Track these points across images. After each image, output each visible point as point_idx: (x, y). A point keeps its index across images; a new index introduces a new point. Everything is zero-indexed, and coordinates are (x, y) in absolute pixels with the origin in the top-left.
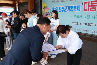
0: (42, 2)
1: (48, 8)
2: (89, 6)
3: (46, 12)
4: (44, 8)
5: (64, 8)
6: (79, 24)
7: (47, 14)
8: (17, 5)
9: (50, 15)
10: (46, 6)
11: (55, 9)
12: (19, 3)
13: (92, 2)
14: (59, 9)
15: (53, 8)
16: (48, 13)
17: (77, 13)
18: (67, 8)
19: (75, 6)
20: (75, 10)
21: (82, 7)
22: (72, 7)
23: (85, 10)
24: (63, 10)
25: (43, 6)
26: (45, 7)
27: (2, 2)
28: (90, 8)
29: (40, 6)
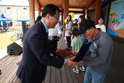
0: (111, 8)
1: (116, 15)
3: (113, 18)
4: (111, 15)
7: (114, 22)
8: (86, 12)
9: (117, 23)
10: (114, 13)
12: (88, 10)
15: (122, 15)
16: (115, 20)
25: (111, 13)
26: (112, 13)
27: (75, 10)
29: (107, 12)
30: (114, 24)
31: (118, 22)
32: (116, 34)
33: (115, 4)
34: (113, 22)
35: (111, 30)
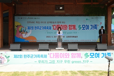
0: (15, 21)
2: (56, 27)
5: (39, 27)
6: (51, 37)
10: (20, 25)
11: (30, 28)
13: (57, 25)
14: (34, 28)
15: (28, 27)
16: (22, 30)
17: (49, 31)
18: (42, 27)
19: (48, 27)
20: (47, 29)
21: (52, 28)
22: (45, 27)
23: (54, 29)
24: (38, 29)
25: (16, 24)
26: (18, 25)
28: (57, 28)
30: (22, 34)
31: (26, 31)
32: (26, 41)
33: (19, 18)
34: (20, 32)
35: (20, 38)
